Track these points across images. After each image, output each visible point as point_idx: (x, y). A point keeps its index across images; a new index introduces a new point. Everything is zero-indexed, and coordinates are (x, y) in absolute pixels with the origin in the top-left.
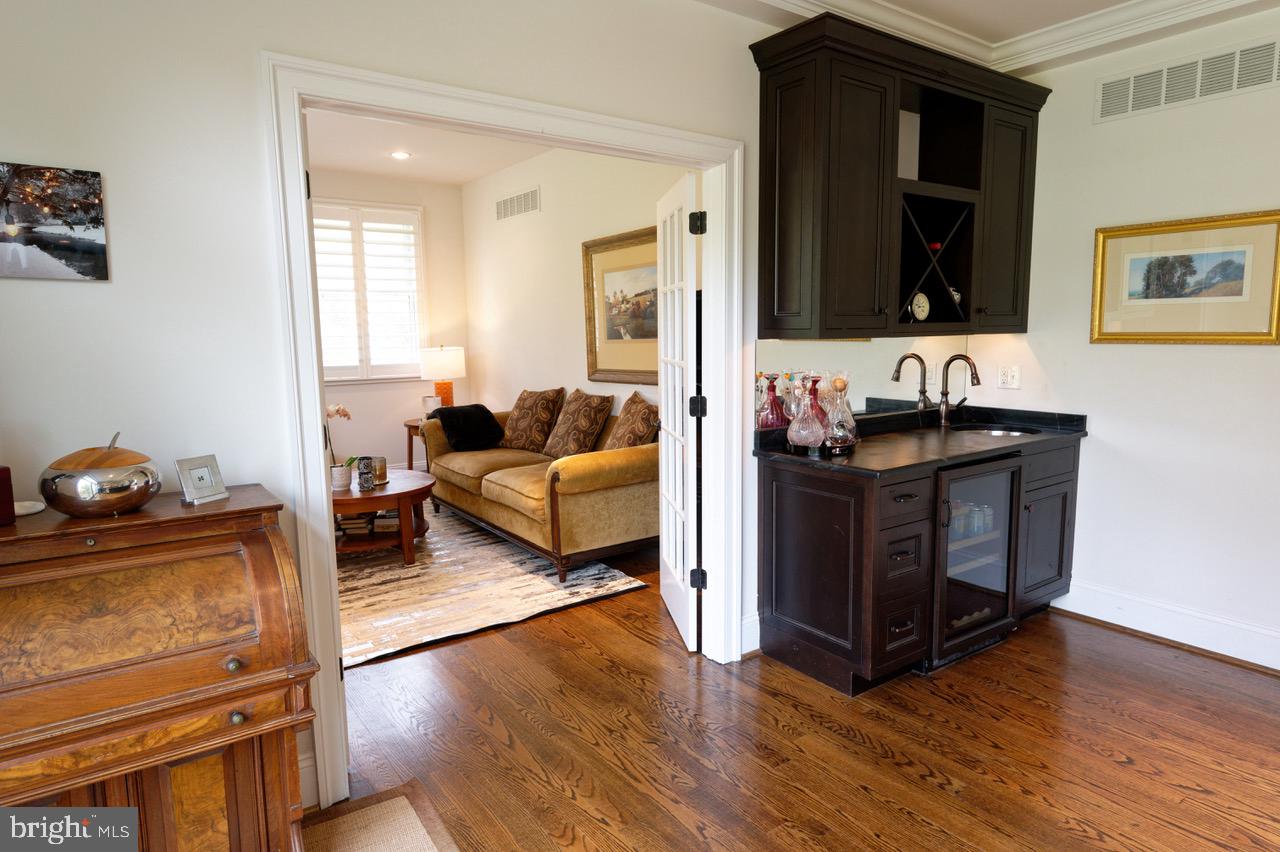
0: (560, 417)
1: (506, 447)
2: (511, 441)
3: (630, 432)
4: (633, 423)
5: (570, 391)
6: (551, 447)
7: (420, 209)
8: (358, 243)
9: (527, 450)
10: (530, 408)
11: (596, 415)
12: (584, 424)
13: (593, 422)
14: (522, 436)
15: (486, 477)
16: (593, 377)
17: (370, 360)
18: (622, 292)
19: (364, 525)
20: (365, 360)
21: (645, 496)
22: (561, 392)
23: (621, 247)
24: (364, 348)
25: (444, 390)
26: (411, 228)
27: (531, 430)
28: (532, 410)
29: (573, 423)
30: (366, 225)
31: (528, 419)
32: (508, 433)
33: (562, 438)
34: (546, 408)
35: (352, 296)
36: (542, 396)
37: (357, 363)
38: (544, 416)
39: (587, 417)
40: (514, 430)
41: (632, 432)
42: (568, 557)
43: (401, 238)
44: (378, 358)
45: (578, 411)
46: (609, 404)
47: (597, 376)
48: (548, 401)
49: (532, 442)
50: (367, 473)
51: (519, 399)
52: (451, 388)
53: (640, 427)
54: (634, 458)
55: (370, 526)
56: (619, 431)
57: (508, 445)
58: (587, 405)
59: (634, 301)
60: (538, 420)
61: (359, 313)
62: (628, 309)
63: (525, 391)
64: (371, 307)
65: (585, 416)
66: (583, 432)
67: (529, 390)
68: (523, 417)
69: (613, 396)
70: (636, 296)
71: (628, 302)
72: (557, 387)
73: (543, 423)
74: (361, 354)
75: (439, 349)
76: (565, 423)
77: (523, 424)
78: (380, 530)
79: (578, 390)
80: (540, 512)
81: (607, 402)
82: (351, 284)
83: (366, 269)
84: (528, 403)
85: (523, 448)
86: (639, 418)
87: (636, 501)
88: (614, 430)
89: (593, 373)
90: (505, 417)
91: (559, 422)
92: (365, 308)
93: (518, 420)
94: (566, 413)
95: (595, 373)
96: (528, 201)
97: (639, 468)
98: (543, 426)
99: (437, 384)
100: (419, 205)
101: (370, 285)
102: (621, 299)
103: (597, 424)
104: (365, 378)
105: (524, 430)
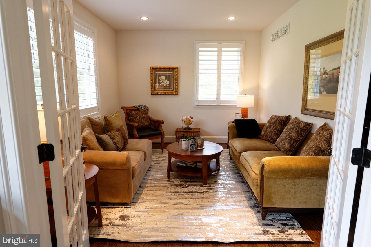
0: (285, 130)
1: (261, 139)
2: (263, 136)
3: (316, 147)
4: (319, 142)
5: (293, 117)
6: (278, 144)
7: (244, 42)
8: (220, 56)
9: (269, 141)
10: (273, 123)
11: (301, 132)
12: (294, 135)
13: (299, 135)
14: (268, 135)
15: (243, 153)
16: (304, 112)
17: (220, 98)
18: (324, 68)
19: (193, 164)
20: (218, 98)
21: (320, 185)
22: (288, 118)
23: (326, 44)
24: (218, 94)
25: (245, 112)
26: (240, 49)
27: (272, 133)
28: (274, 124)
29: (289, 134)
30: (223, 49)
31: (272, 128)
32: (263, 132)
33: (283, 140)
34: (280, 124)
35: (216, 75)
36: (279, 118)
37: (215, 99)
38: (279, 127)
39: (297, 132)
40: (265, 131)
41: (318, 147)
42: (267, 208)
43: (236, 53)
44: (223, 98)
45: (293, 128)
46: (310, 127)
47: (306, 112)
48: (282, 121)
49: (272, 139)
50: (193, 145)
51: (270, 119)
52: (247, 111)
53: (323, 145)
54: (314, 164)
55: (195, 165)
56: (311, 144)
57: (262, 138)
58: (297, 126)
59: (331, 73)
60: (276, 129)
61: (218, 82)
62: (327, 77)
63: (274, 115)
64: (222, 79)
65: (296, 132)
66: (294, 139)
67: (276, 115)
68: (270, 127)
69: (312, 123)
70: (333, 70)
71: (327, 74)
72: (287, 115)
73: (278, 131)
74: (217, 96)
75: (244, 95)
76: (286, 133)
77: (269, 130)
78: (198, 167)
79: (296, 118)
80: (256, 181)
81: (309, 126)
82: (216, 71)
83: (222, 65)
84: (273, 121)
85: (268, 140)
86: (323, 140)
87: (314, 187)
88: (309, 142)
89: (304, 110)
90: (263, 125)
91: (283, 132)
92: (220, 80)
93: (268, 127)
94: (287, 128)
95: (305, 109)
96: (285, 31)
97: (316, 171)
98: (277, 132)
99: (242, 109)
100: (244, 40)
101: (222, 71)
102: (323, 72)
103: (301, 136)
104: (218, 105)
105: (269, 133)
